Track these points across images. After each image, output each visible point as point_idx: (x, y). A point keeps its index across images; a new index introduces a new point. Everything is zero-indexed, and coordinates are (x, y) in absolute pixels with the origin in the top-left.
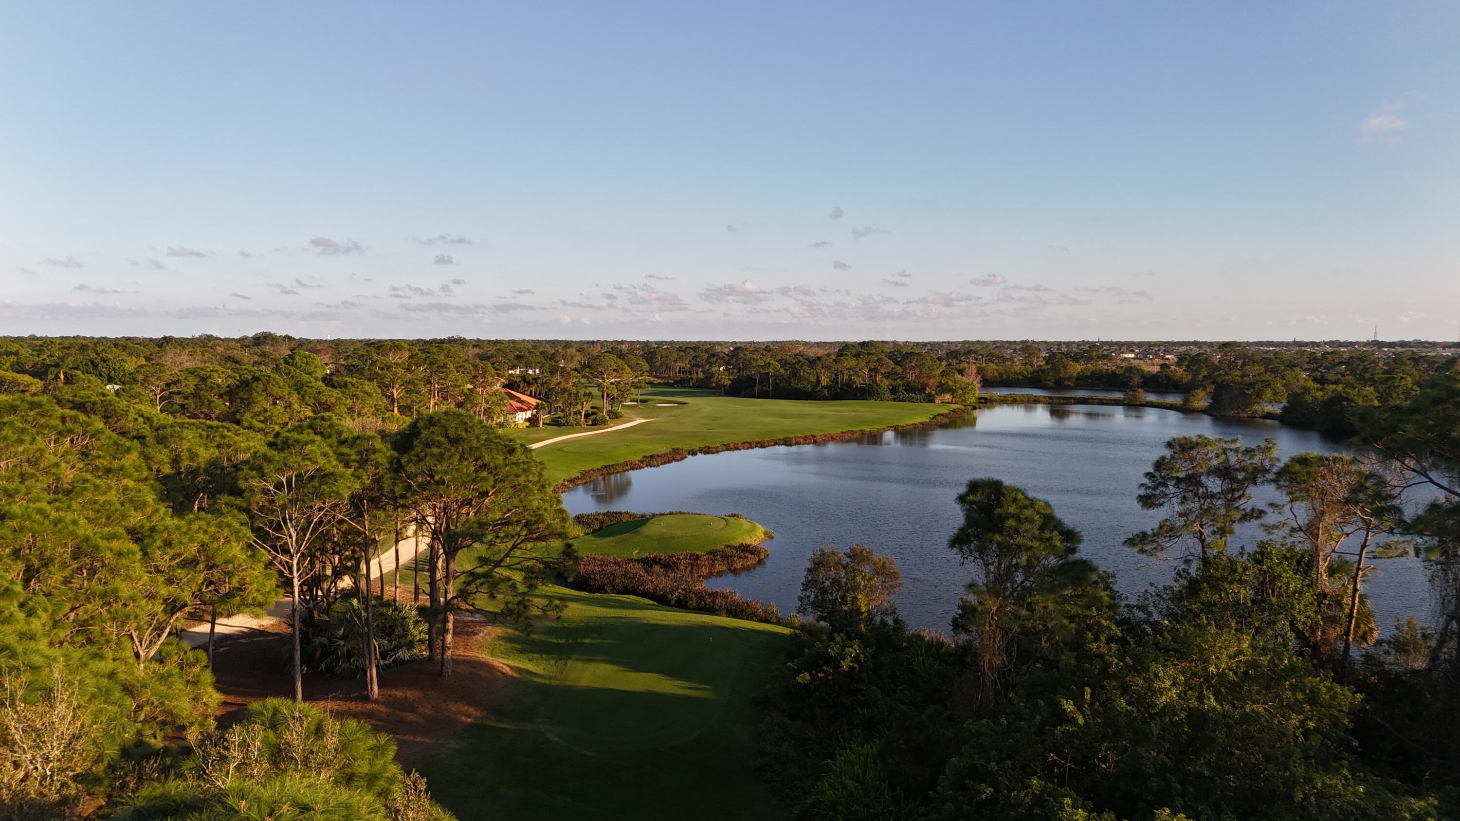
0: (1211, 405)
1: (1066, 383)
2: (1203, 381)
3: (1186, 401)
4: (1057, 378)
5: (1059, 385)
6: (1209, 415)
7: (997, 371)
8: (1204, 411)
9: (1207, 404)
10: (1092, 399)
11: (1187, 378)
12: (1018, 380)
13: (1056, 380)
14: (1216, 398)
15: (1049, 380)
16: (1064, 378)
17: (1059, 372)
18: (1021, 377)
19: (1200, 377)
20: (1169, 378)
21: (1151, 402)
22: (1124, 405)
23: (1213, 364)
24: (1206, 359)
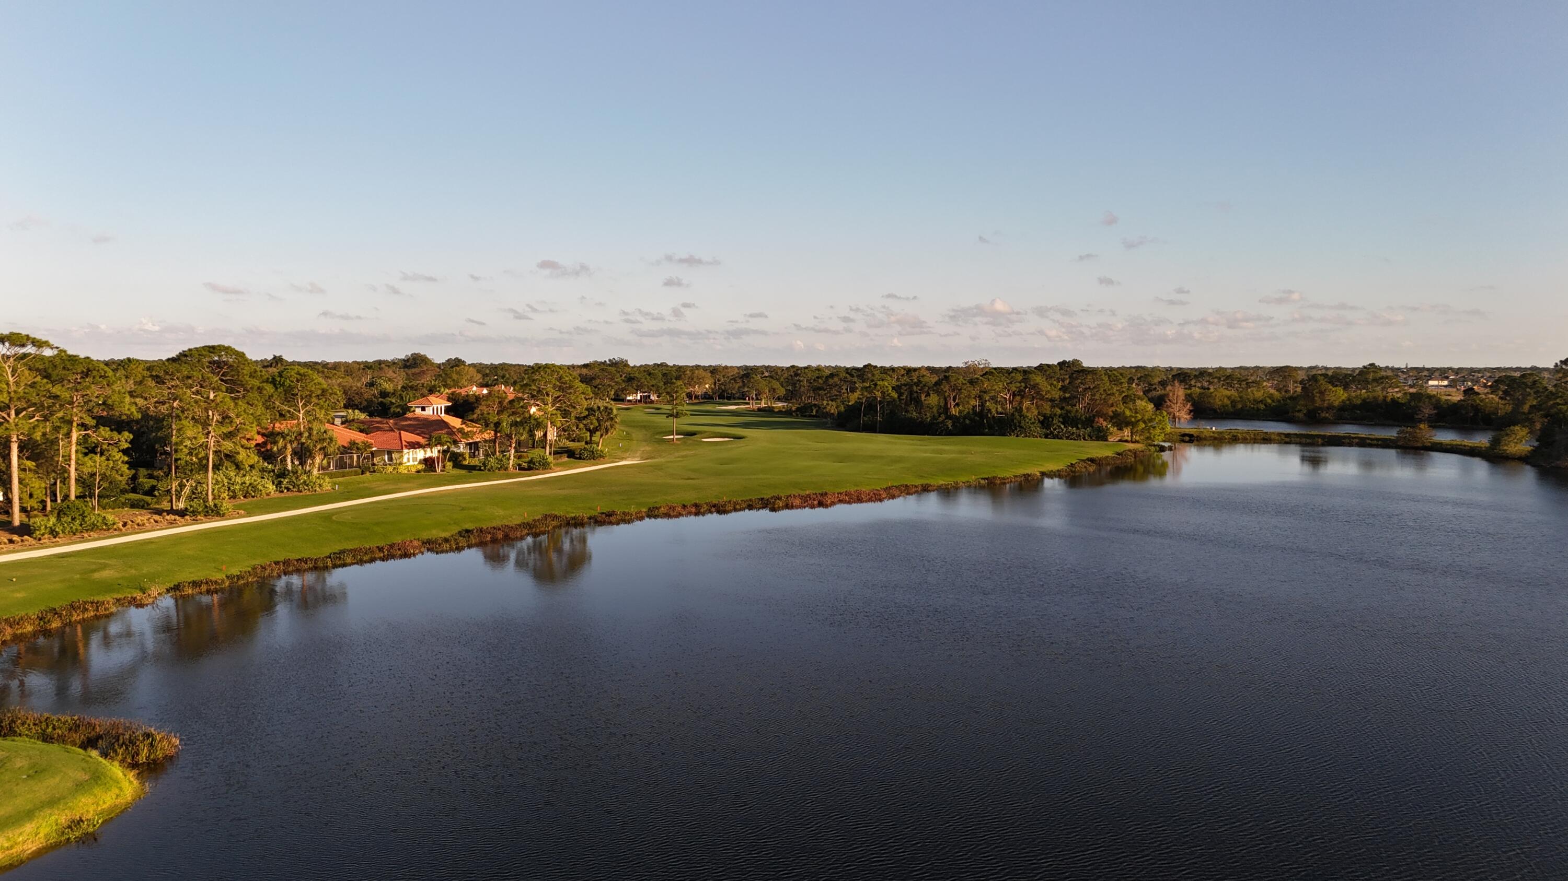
0: (1535, 451)
1: (1323, 415)
2: (1529, 413)
3: (1495, 442)
4: (1311, 407)
5: (1313, 418)
6: (1533, 465)
7: (1229, 398)
8: (1524, 459)
9: (1530, 448)
10: (1349, 438)
11: (1505, 408)
12: (1258, 409)
13: (1309, 411)
14: (1545, 439)
15: (1299, 411)
16: (1321, 409)
17: (1313, 401)
18: (1262, 406)
19: (1526, 408)
20: (1476, 409)
21: (1441, 444)
22: (1396, 447)
23: (1546, 389)
24: (1535, 382)
